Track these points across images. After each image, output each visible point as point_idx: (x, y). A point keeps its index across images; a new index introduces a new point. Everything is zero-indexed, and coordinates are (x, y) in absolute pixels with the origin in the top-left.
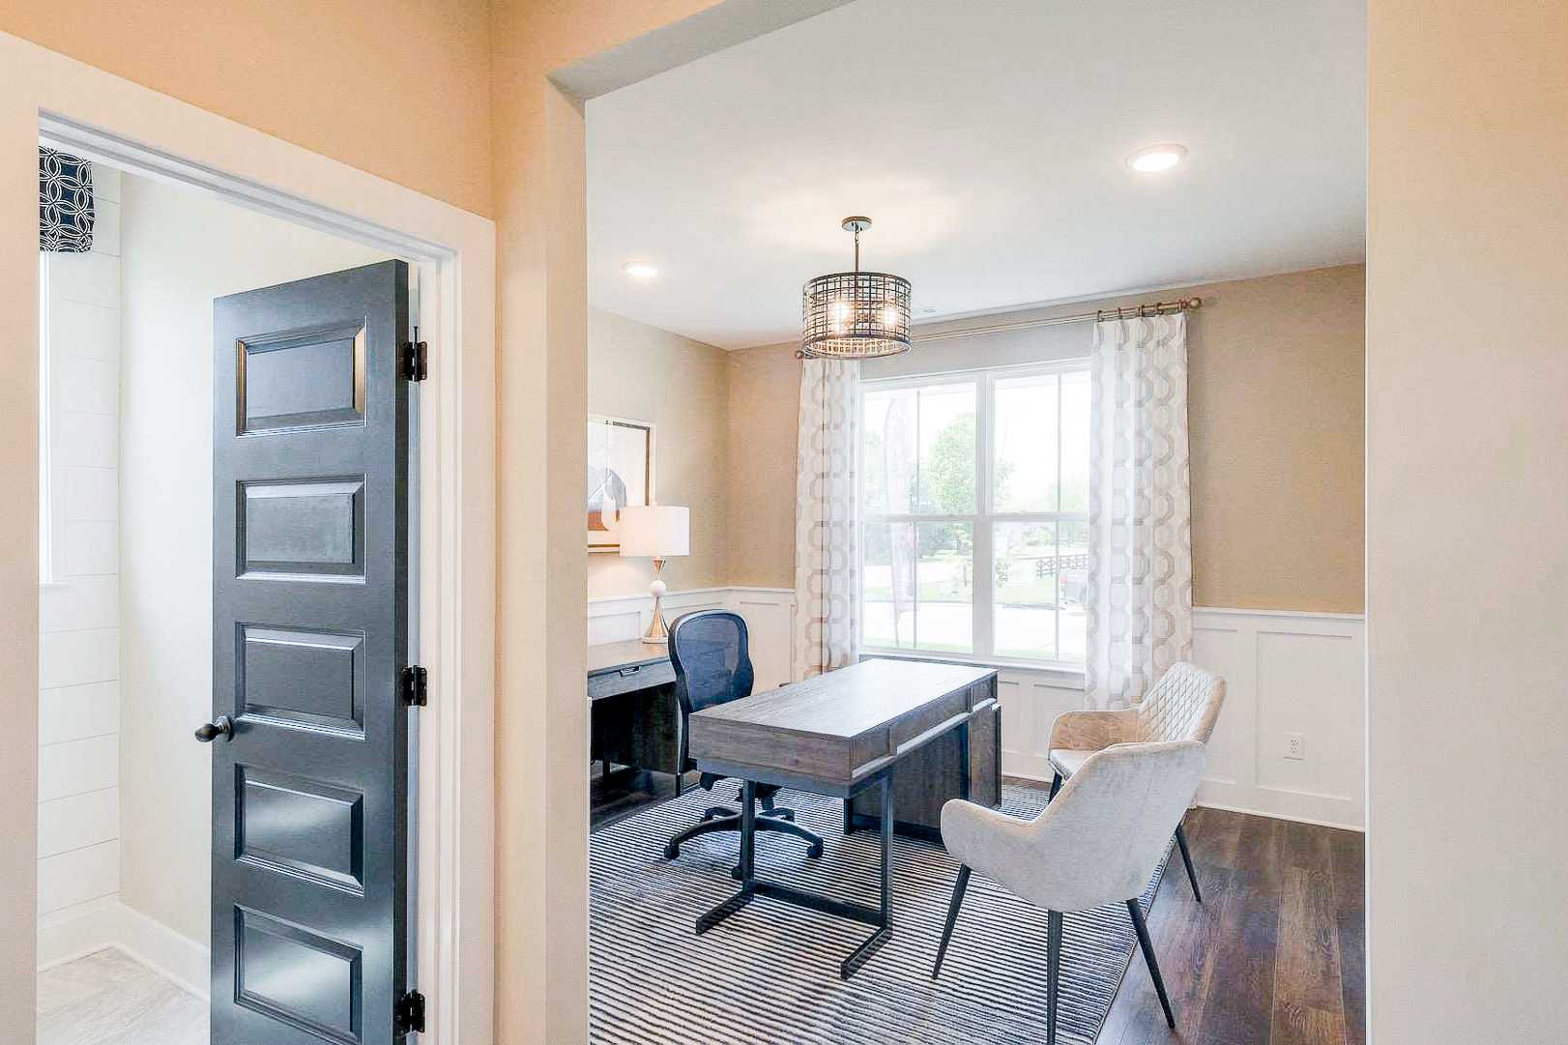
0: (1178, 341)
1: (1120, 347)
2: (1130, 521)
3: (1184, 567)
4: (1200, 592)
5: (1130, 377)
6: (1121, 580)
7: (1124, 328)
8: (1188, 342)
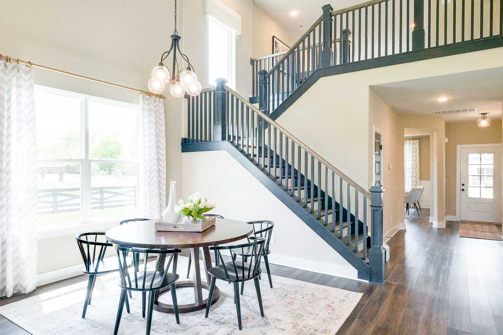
0: (418, 144)
1: (409, 144)
2: (411, 168)
3: (418, 175)
4: (421, 178)
5: (411, 148)
6: (410, 177)
7: (410, 141)
8: (419, 144)
